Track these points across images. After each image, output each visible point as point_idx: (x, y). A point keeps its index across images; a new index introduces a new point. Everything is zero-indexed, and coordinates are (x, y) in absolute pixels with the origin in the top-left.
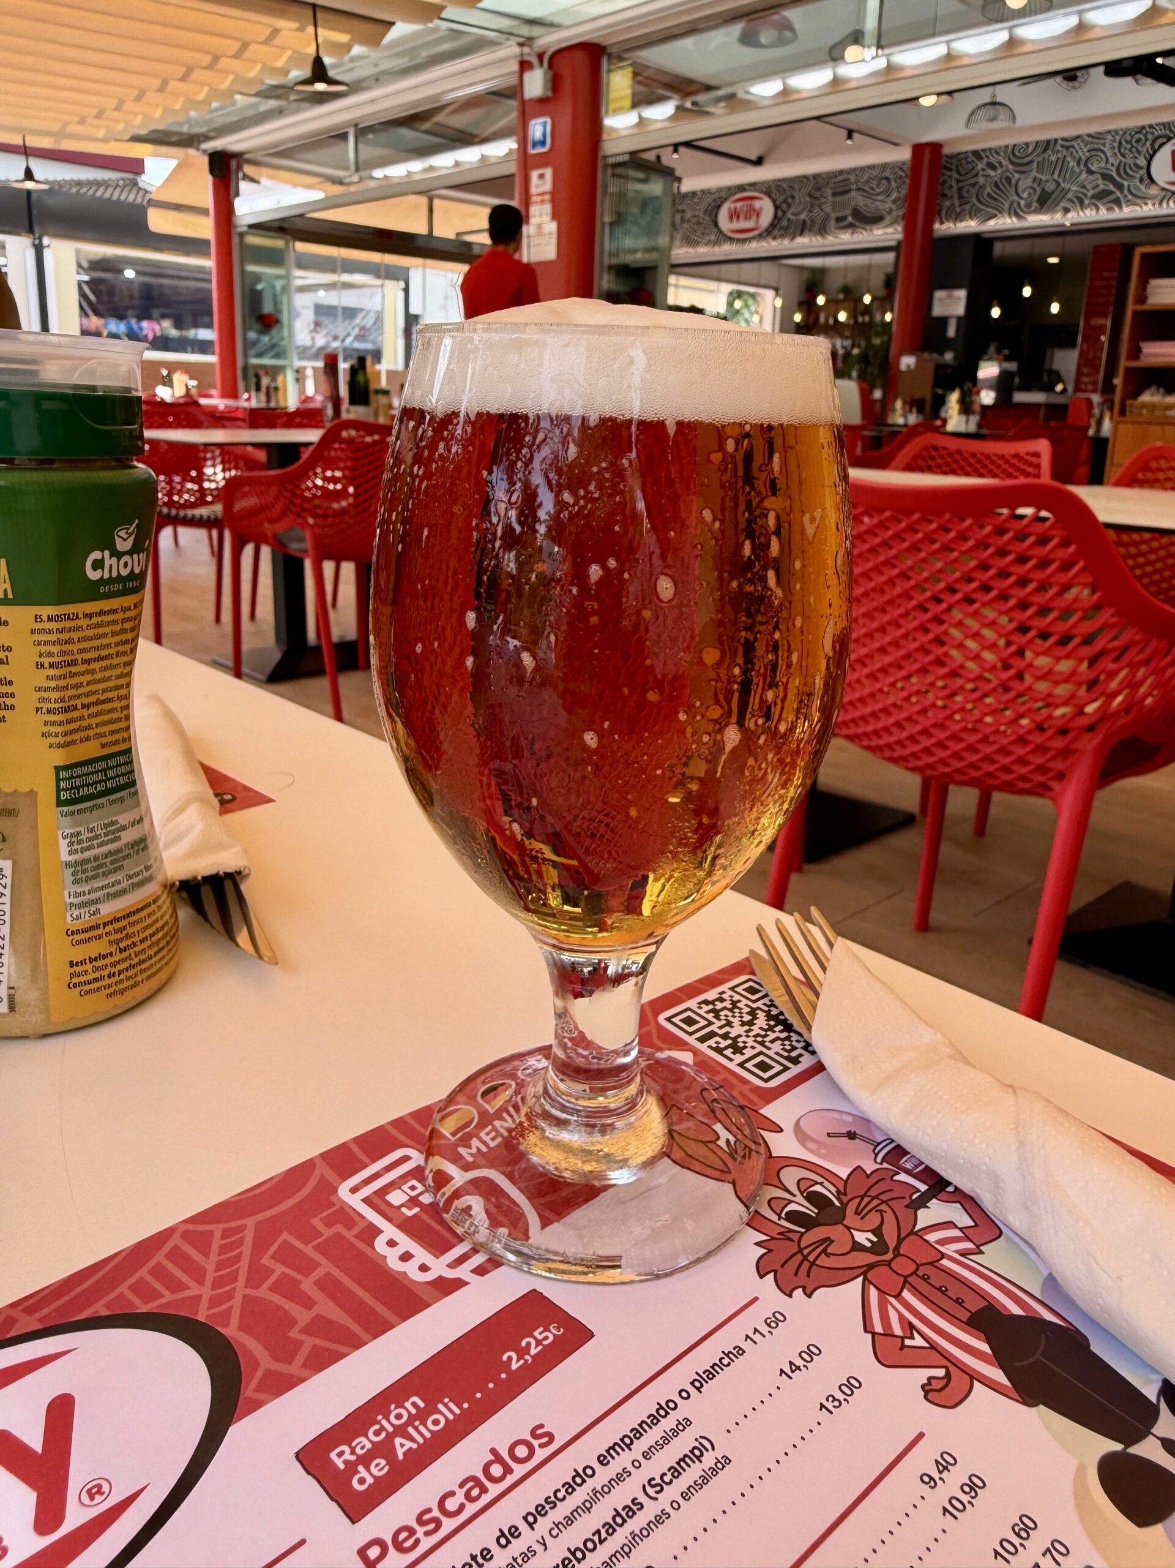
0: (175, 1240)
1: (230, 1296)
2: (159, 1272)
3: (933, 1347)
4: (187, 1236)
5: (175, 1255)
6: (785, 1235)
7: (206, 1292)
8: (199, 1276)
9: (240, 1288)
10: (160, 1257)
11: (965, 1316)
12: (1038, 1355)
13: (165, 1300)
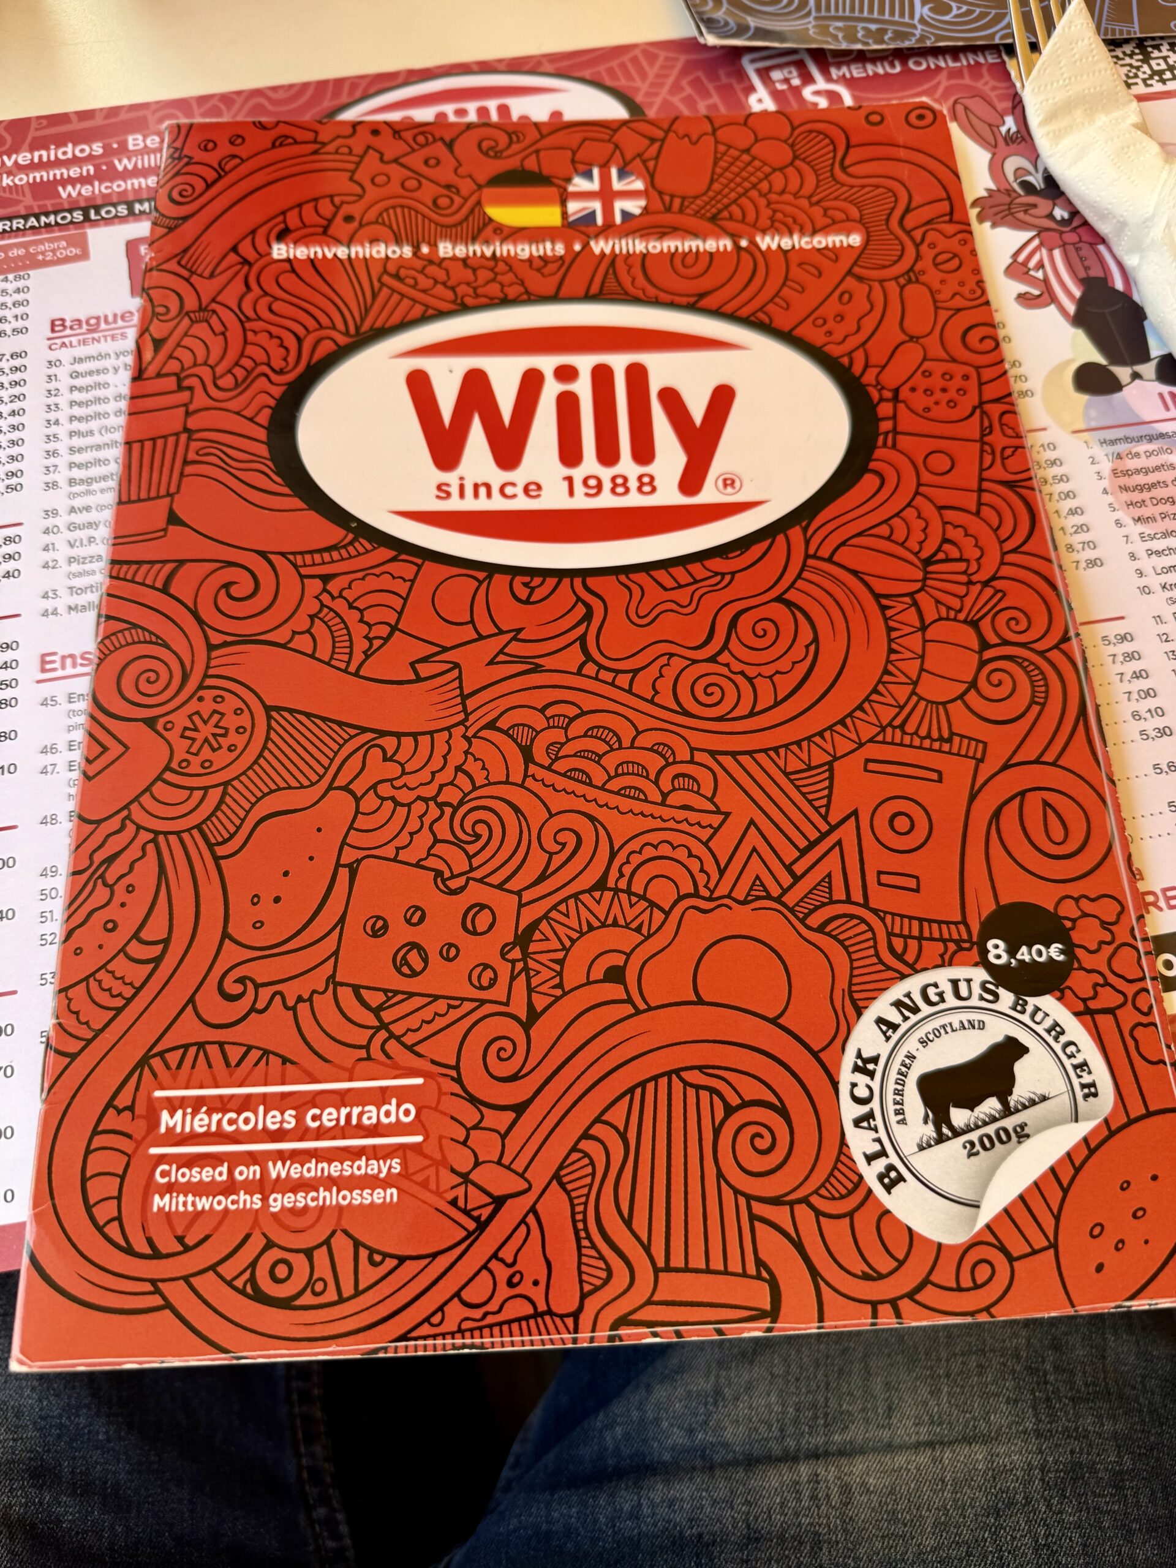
0: (637, 52)
1: (656, 94)
2: (623, 66)
3: (1046, 280)
4: (645, 52)
5: (635, 60)
6: (1009, 192)
7: (644, 87)
8: (643, 75)
9: (664, 92)
10: (626, 58)
11: (1082, 274)
12: (1107, 311)
13: (622, 83)
